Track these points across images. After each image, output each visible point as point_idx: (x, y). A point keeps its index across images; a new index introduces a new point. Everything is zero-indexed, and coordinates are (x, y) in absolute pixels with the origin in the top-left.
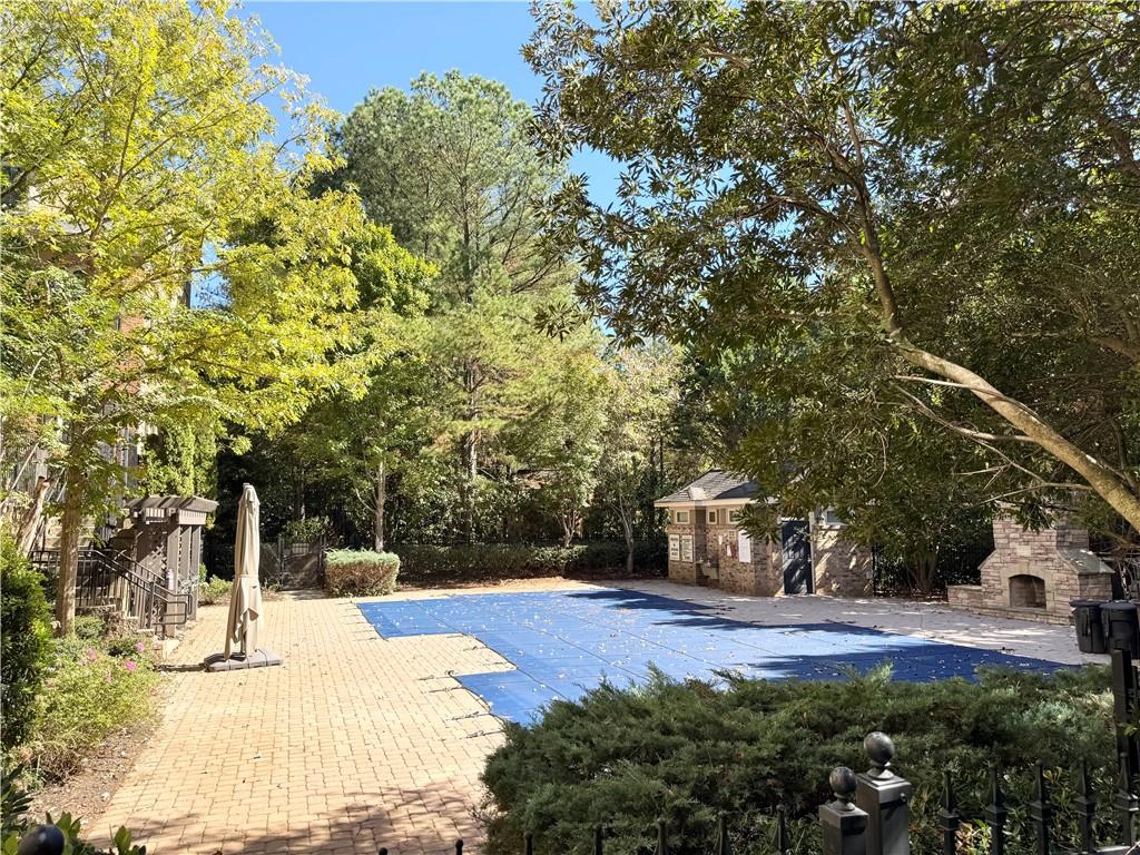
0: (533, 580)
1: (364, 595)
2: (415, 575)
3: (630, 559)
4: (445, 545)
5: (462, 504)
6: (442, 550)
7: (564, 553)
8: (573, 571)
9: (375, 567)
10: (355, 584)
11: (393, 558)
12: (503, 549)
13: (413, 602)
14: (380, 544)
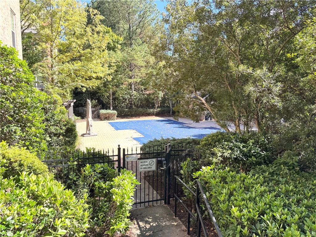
0: (148, 117)
1: (109, 120)
2: (120, 116)
3: (171, 112)
4: (127, 108)
5: (131, 99)
6: (126, 110)
7: (155, 110)
8: (157, 114)
9: (111, 114)
10: (107, 118)
11: (115, 112)
12: (140, 109)
13: (121, 122)
14: (112, 108)
